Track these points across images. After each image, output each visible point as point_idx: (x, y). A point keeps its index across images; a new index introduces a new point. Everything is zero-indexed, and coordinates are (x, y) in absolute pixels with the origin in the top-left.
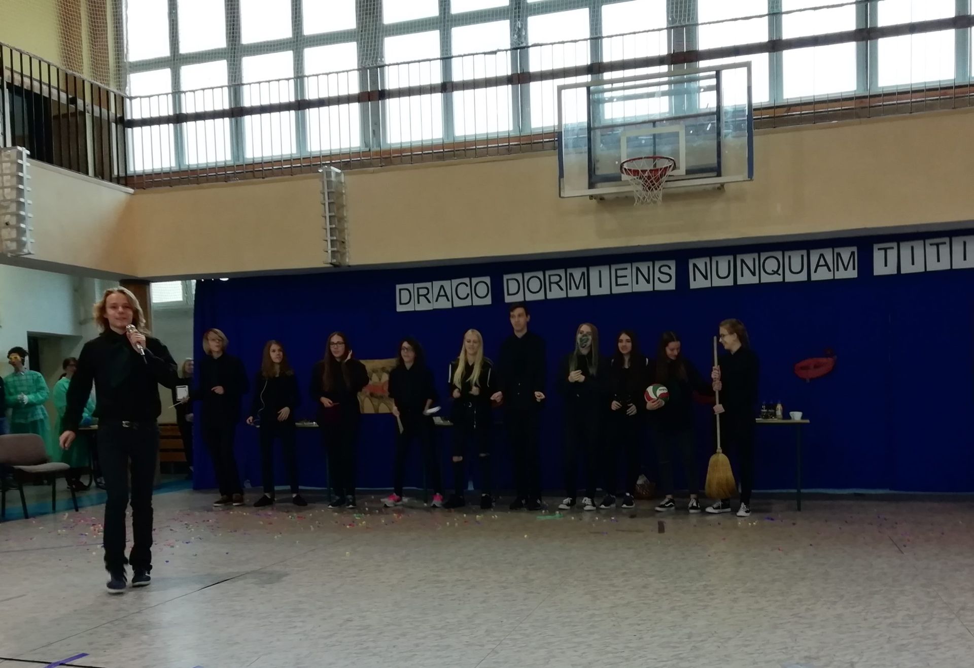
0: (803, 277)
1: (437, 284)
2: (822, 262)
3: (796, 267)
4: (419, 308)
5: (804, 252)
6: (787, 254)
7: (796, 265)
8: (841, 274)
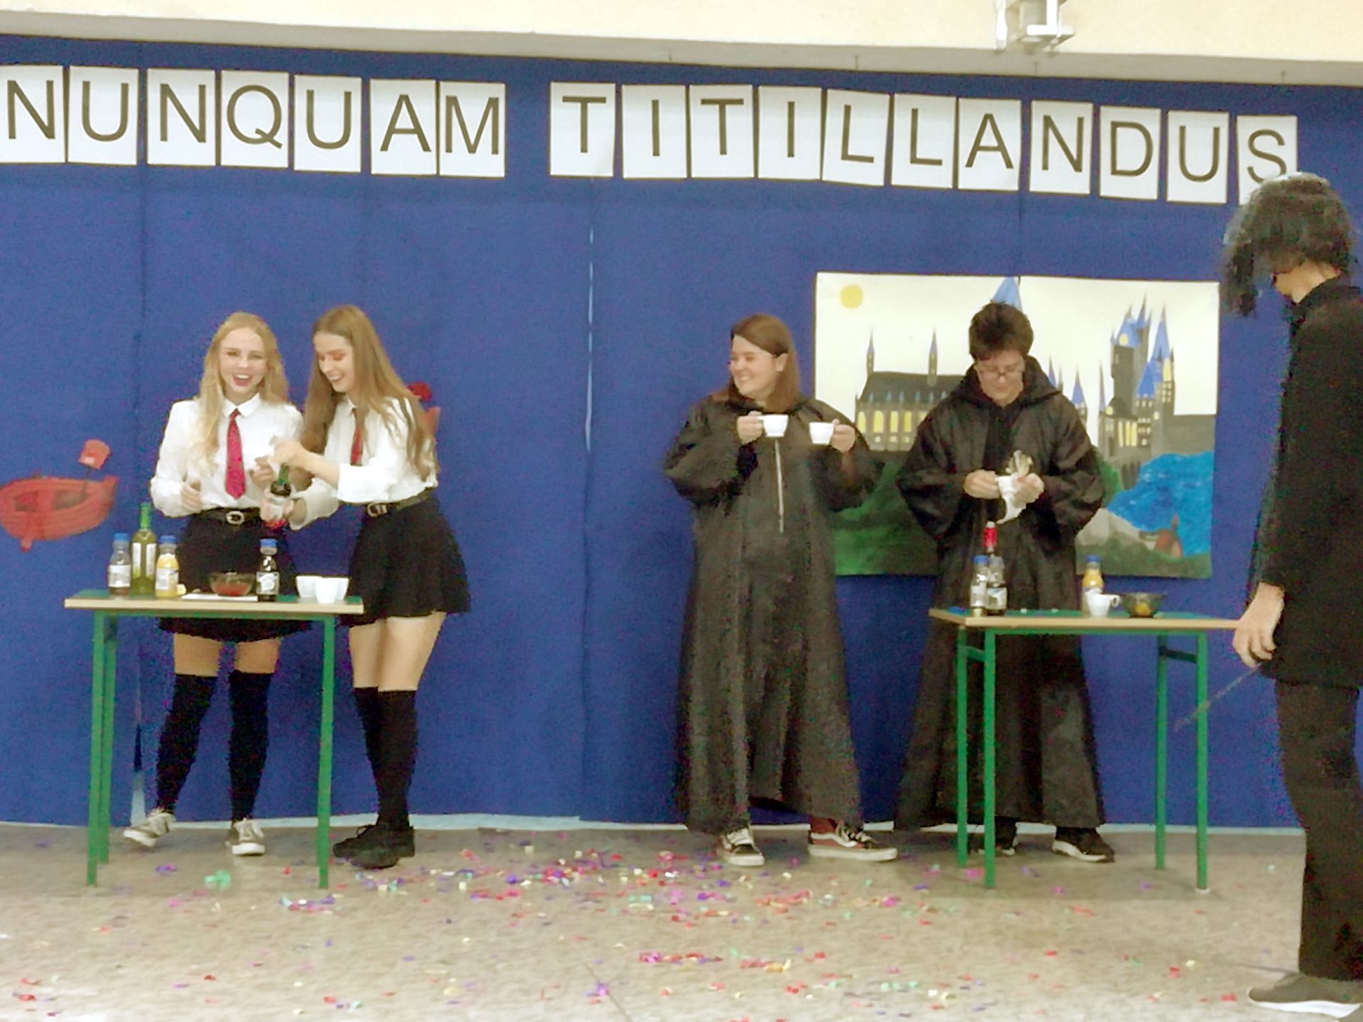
0: (346, 161)
2: (404, 121)
3: (329, 128)
5: (354, 84)
6: (304, 83)
7: (329, 124)
8: (459, 164)
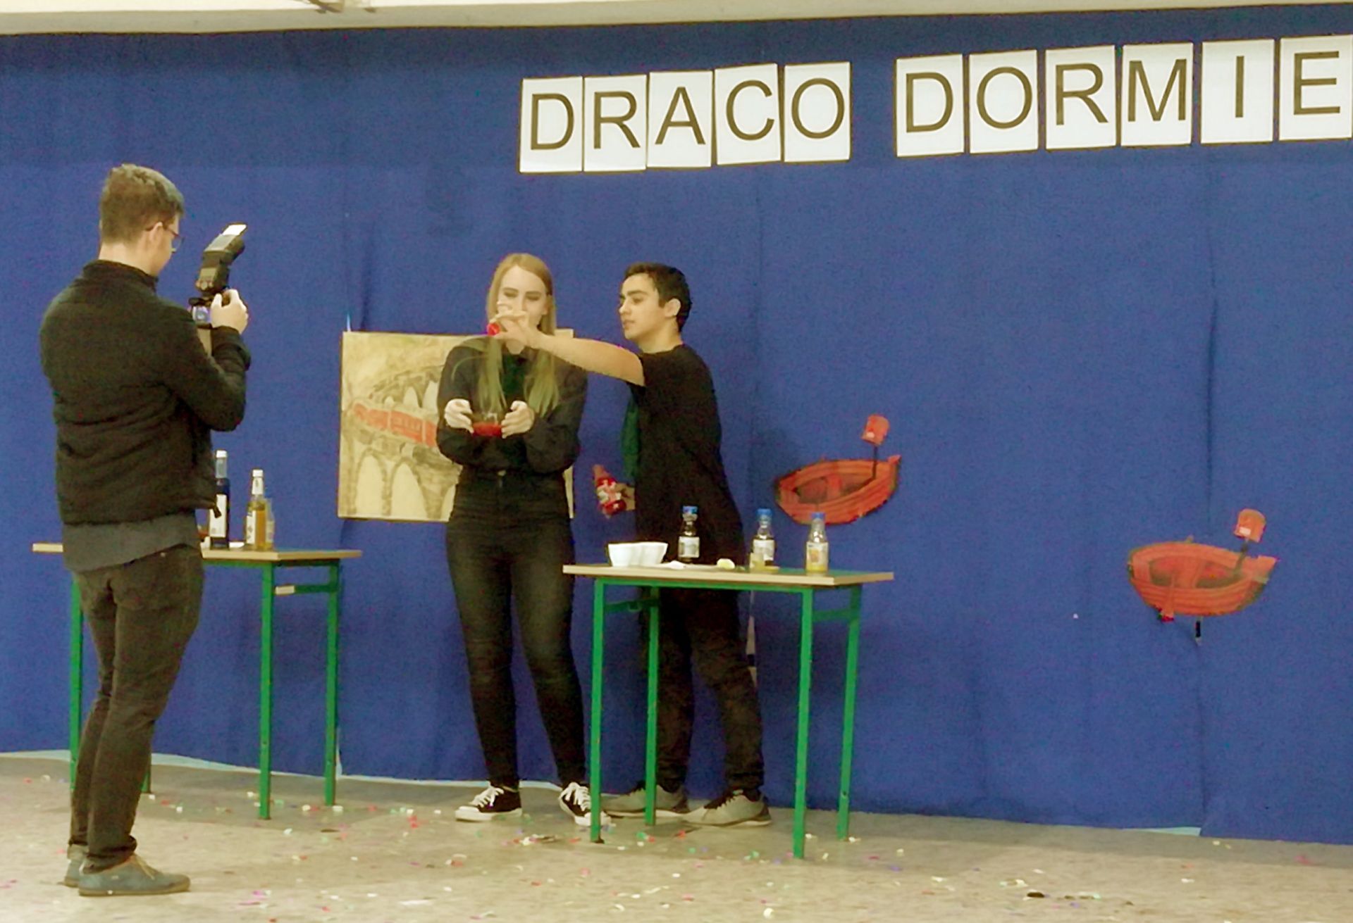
1: (665, 83)
4: (598, 163)
